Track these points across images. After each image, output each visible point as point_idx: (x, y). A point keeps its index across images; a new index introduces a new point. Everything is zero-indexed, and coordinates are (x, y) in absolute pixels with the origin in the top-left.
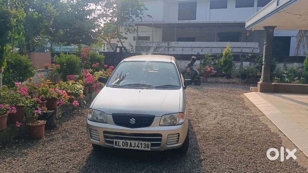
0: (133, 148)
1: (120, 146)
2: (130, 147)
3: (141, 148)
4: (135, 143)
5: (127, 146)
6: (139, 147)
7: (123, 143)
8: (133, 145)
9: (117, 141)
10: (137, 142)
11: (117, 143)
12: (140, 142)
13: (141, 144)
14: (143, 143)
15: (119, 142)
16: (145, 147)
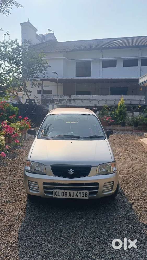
0: (72, 197)
1: (60, 196)
2: (69, 196)
3: (80, 196)
4: (74, 192)
5: (66, 195)
6: (78, 197)
7: (63, 193)
8: (72, 194)
9: (56, 192)
10: (76, 192)
11: (57, 193)
12: (79, 192)
13: (80, 193)
14: (82, 192)
15: (58, 192)
16: (83, 196)
